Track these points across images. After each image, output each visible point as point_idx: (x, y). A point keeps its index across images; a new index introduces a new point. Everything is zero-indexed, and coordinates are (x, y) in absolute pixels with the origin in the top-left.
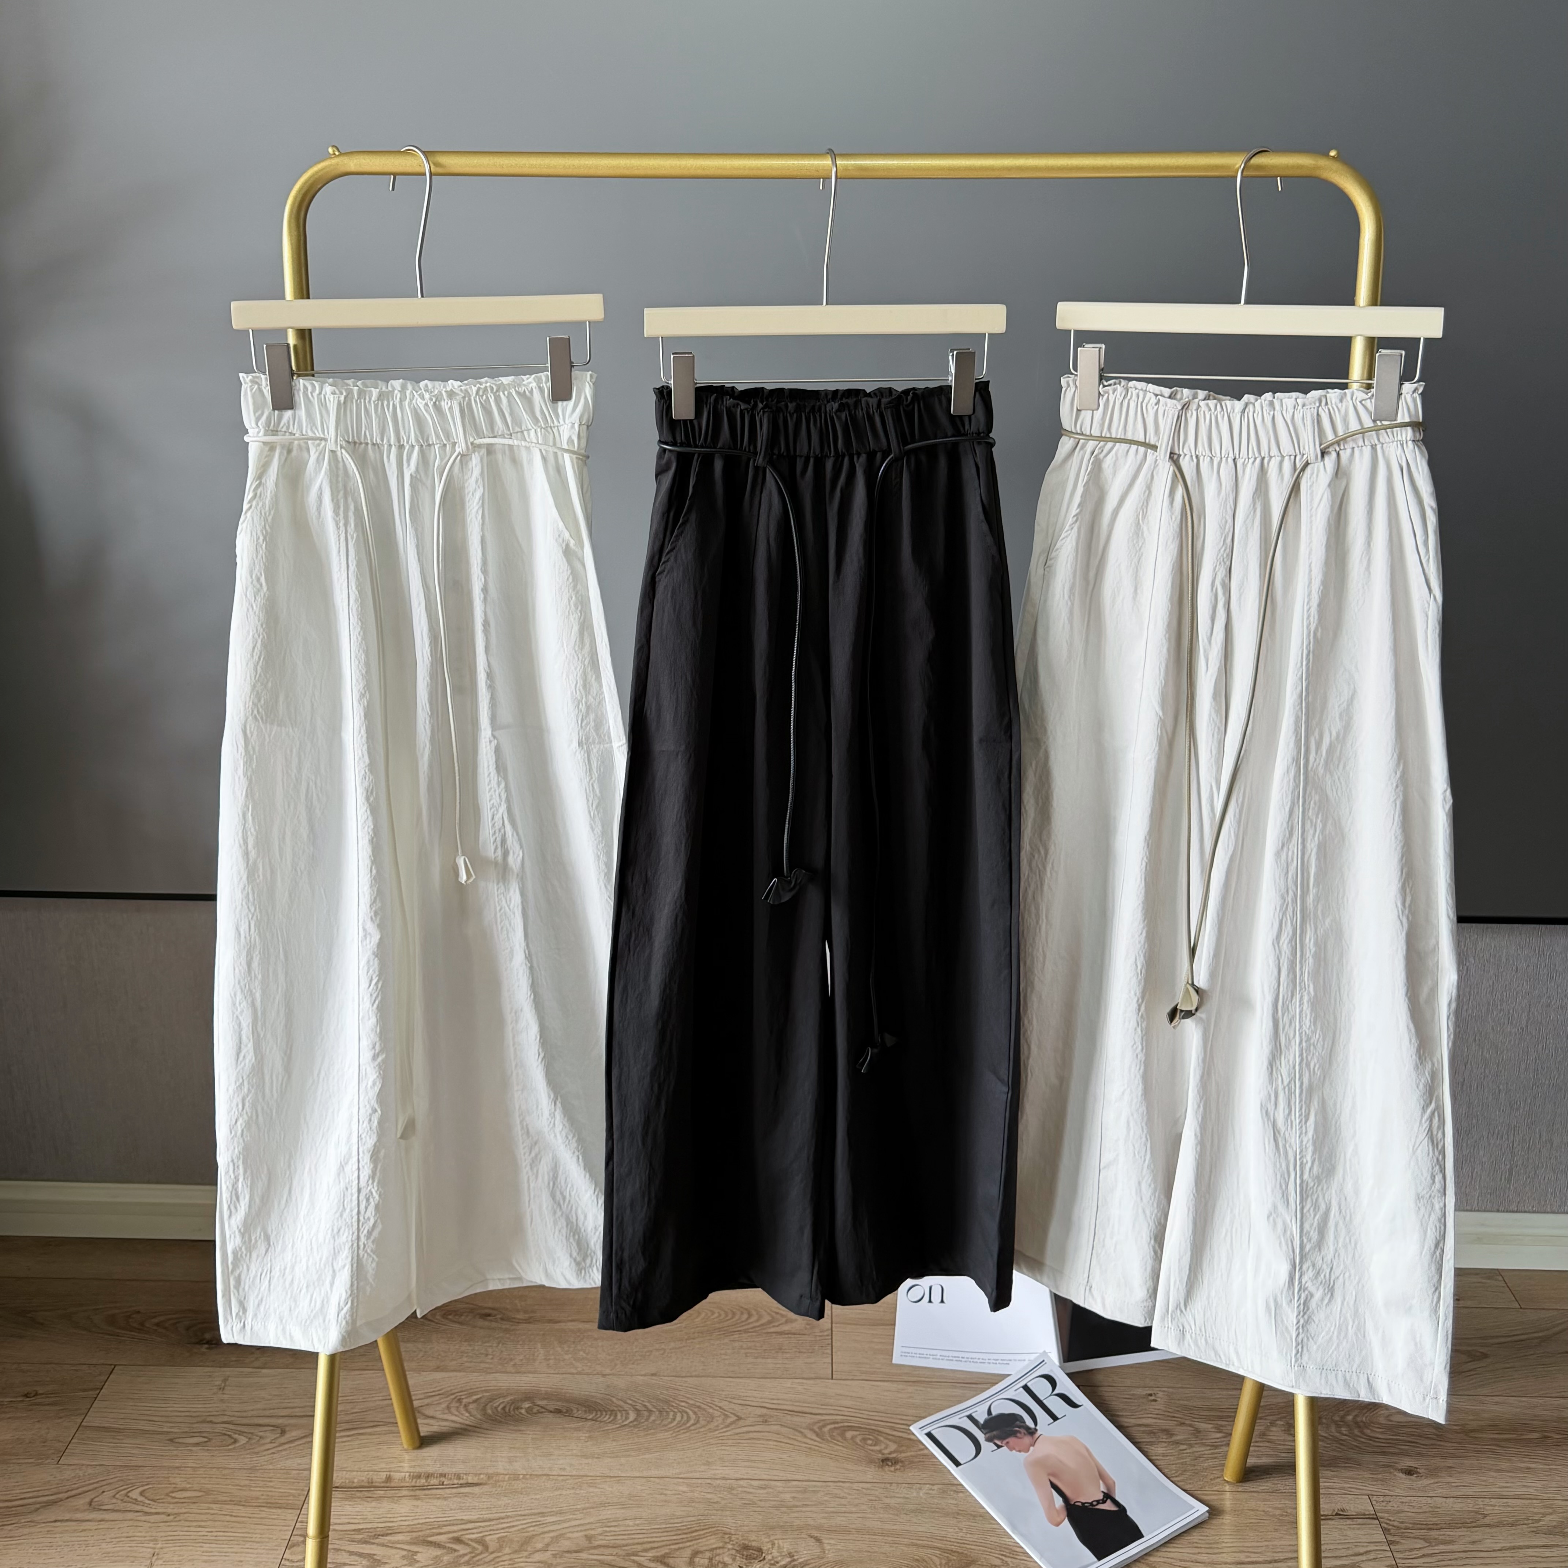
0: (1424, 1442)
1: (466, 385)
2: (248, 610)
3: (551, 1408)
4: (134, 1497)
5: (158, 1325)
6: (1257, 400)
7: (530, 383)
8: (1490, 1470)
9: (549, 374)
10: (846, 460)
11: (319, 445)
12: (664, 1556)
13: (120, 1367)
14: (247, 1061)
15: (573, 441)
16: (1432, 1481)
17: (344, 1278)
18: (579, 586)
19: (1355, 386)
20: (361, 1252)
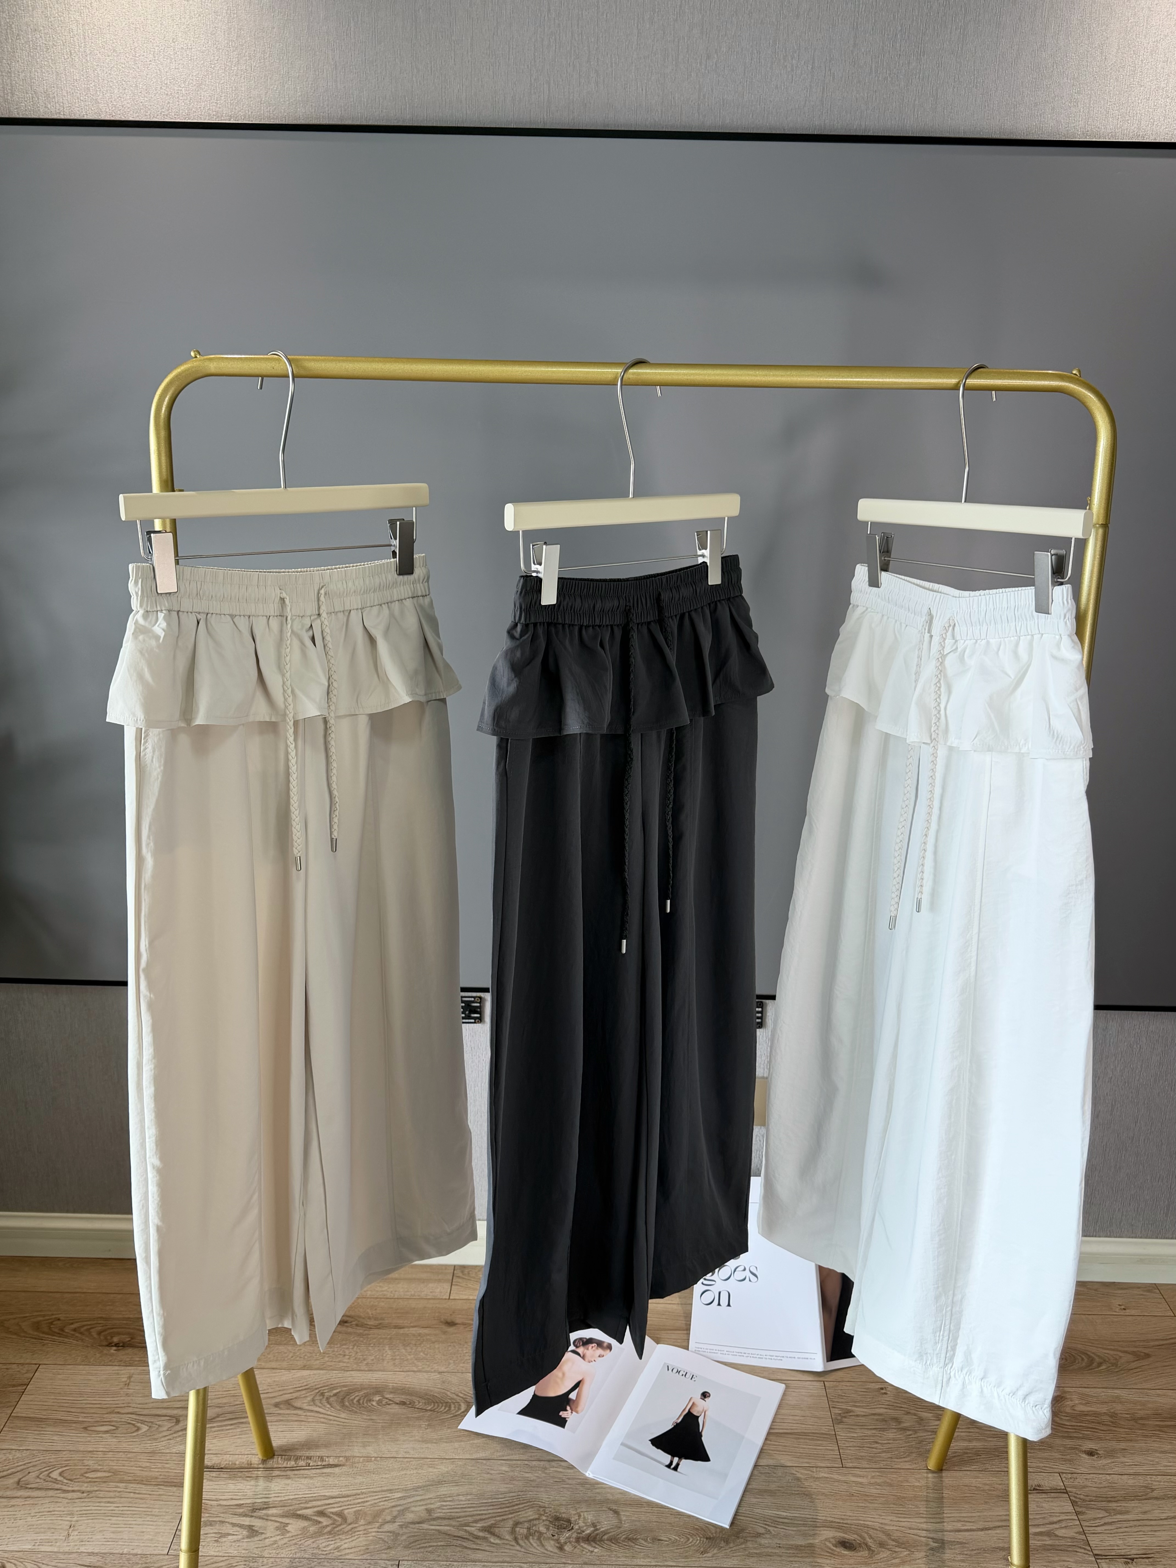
0: (1102, 1428)
3: (397, 1400)
4: (55, 1477)
5: (75, 1330)
8: (1156, 1451)
12: (490, 1527)
13: (44, 1366)
16: (1109, 1461)
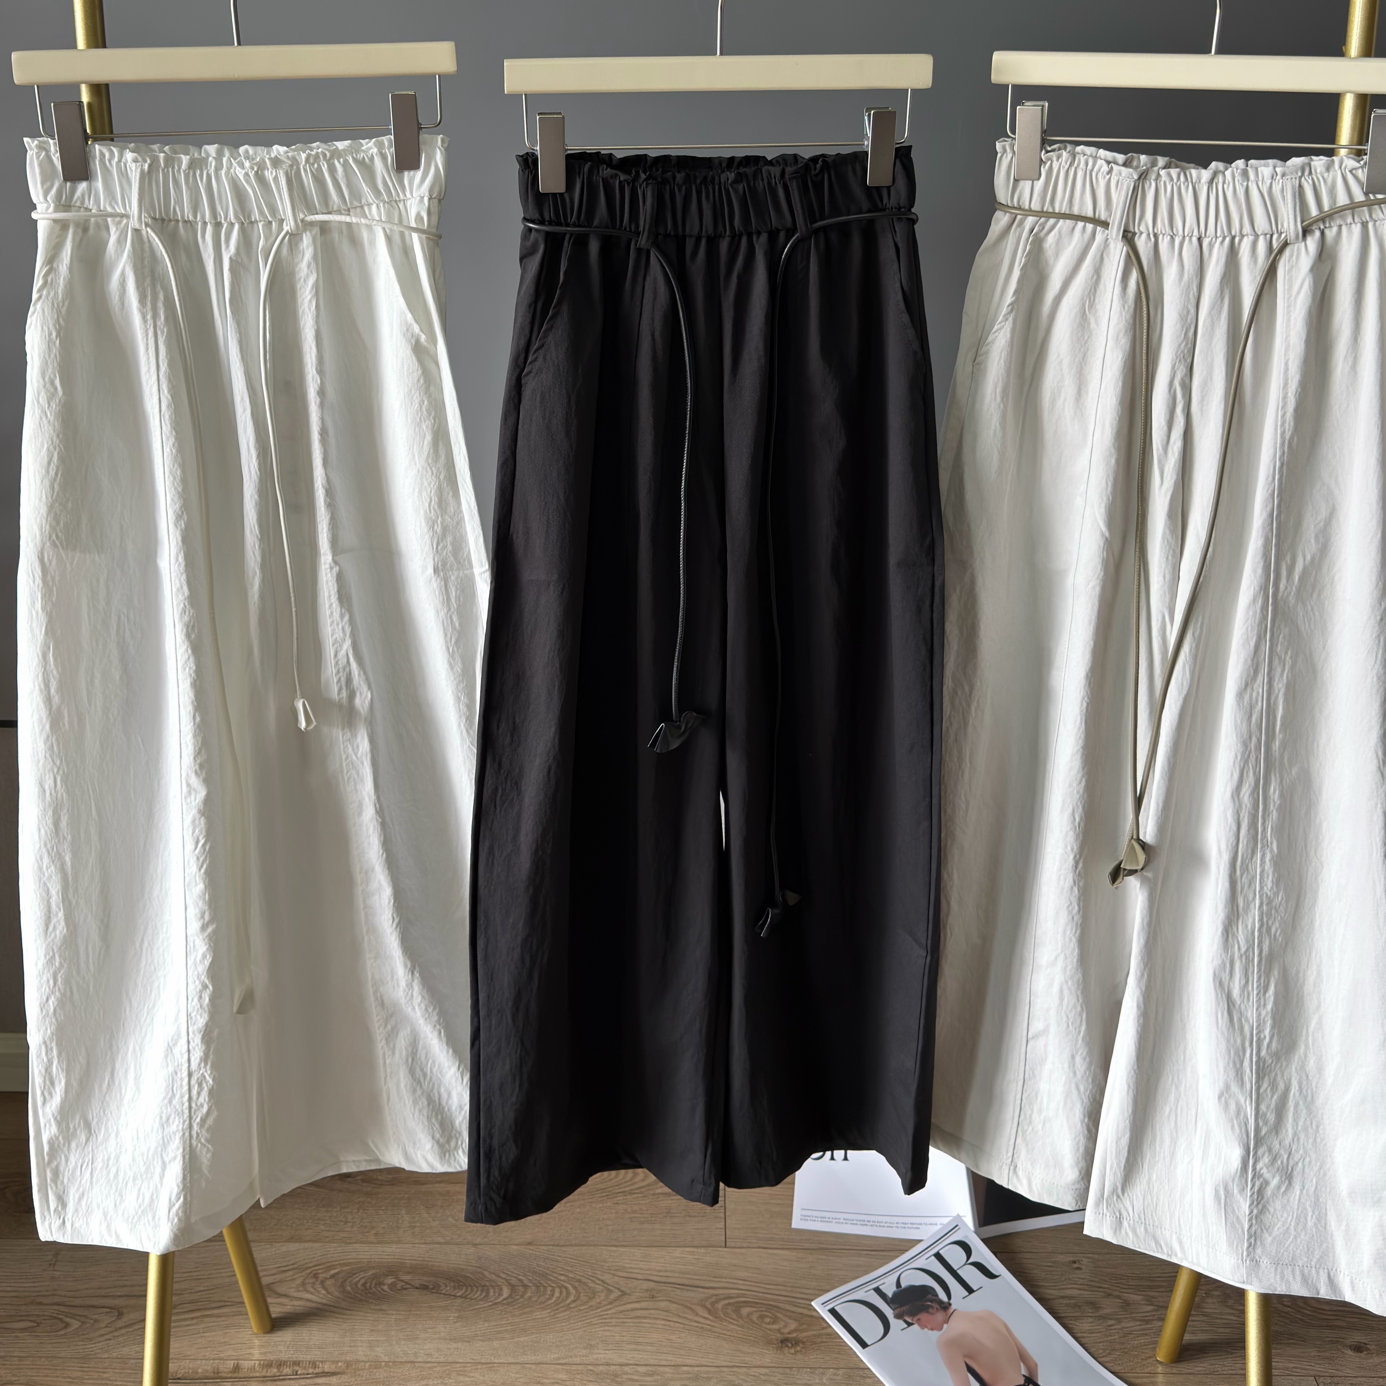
1: (294, 150)
2: (41, 418)
6: (1226, 169)
7: (370, 148)
9: (392, 137)
10: (744, 240)
11: (120, 223)
14: (58, 932)
15: (422, 219)
16: (1384, 1359)
17: (175, 1170)
18: (432, 388)
19: (1343, 152)
20: (194, 1143)
